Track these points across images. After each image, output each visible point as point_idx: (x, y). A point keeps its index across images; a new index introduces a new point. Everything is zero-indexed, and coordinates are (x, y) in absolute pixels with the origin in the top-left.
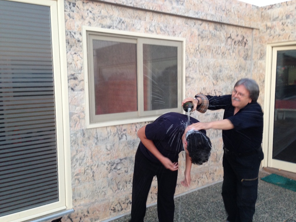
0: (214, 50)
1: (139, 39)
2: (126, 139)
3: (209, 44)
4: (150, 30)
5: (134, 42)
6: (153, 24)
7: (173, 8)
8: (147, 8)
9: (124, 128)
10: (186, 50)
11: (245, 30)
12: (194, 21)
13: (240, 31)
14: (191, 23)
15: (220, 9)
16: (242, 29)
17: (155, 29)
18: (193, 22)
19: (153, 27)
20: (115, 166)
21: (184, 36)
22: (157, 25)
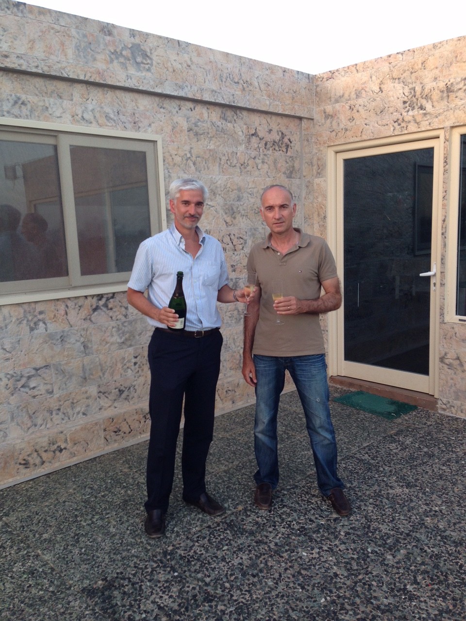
0: (224, 159)
1: (61, 136)
2: (46, 331)
3: (212, 146)
4: (83, 118)
5: (51, 141)
6: (90, 107)
7: (129, 77)
8: (72, 76)
9: (39, 308)
10: (164, 157)
11: (285, 121)
12: (178, 102)
13: (274, 123)
14: (172, 105)
15: (228, 79)
16: (279, 120)
17: (95, 117)
18: (175, 104)
19: (91, 113)
20: (23, 380)
21: (158, 131)
22: (99, 109)
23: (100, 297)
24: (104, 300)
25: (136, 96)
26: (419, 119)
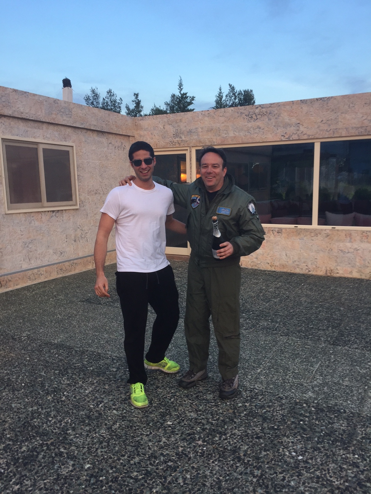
1: (39, 144)
2: (35, 224)
3: (94, 148)
5: (35, 146)
7: (64, 120)
9: (32, 215)
10: (76, 153)
11: (123, 137)
13: (119, 138)
14: (79, 132)
17: (51, 136)
20: (27, 244)
21: (74, 142)
23: (53, 211)
24: (55, 213)
25: (66, 128)
26: (180, 142)
